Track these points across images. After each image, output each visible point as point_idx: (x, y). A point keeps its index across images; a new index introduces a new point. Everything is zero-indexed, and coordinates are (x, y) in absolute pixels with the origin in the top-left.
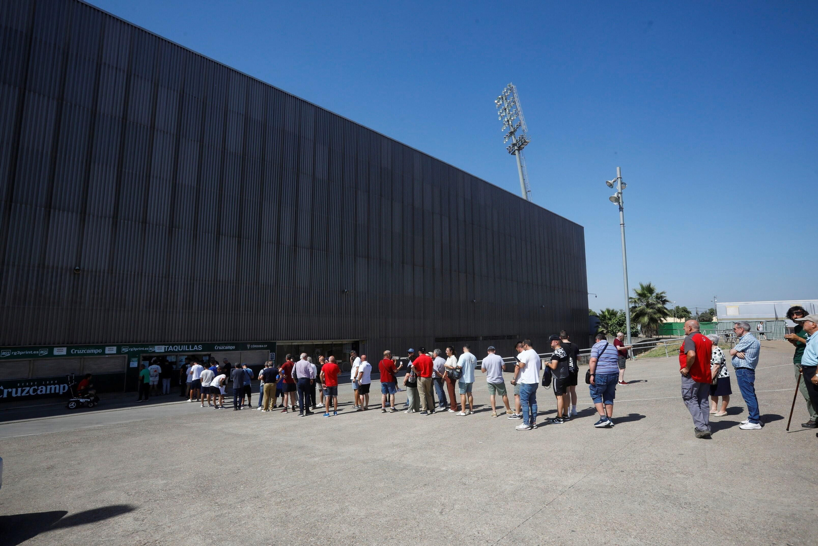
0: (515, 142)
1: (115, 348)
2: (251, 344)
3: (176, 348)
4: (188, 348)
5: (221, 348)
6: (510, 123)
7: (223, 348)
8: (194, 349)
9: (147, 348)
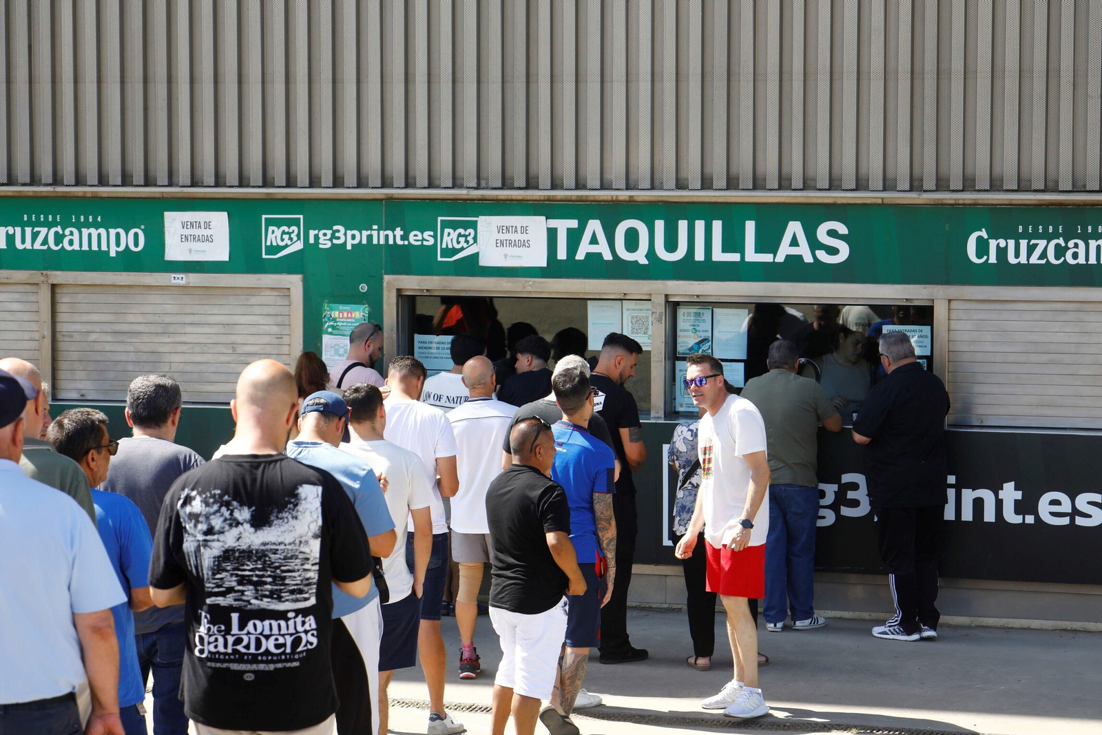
1: (219, 221)
3: (632, 241)
4: (733, 242)
5: (1019, 254)
7: (1044, 251)
8: (784, 250)
9: (426, 234)
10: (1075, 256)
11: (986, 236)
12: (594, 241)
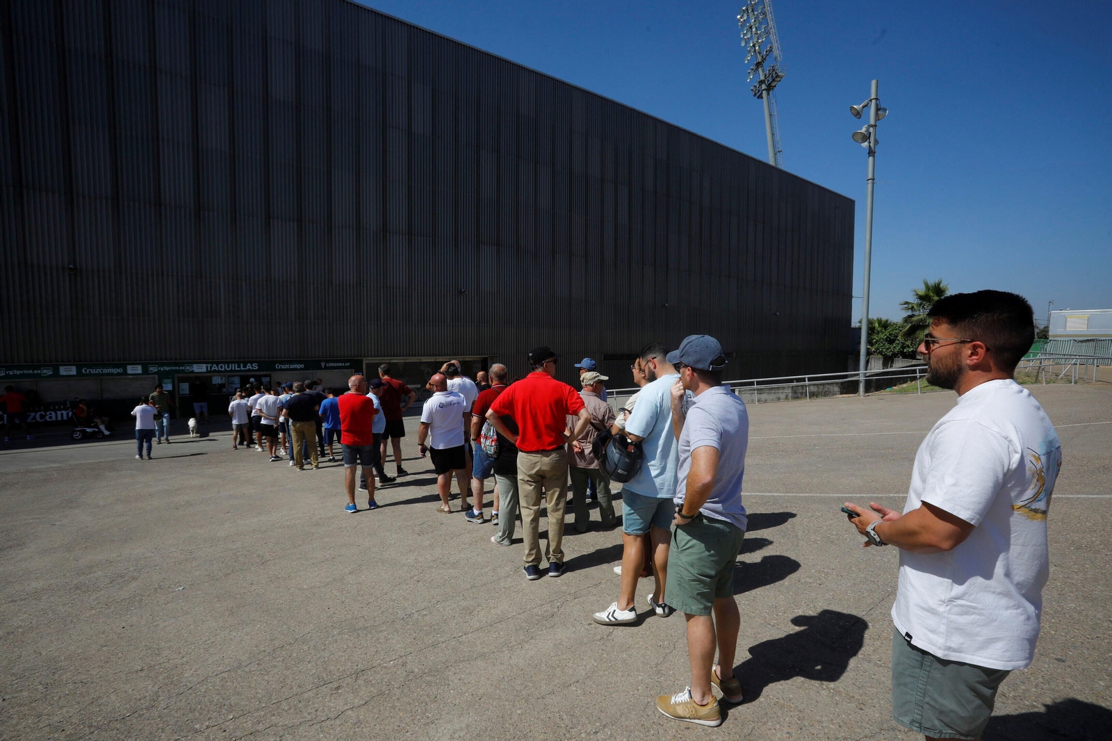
0: (762, 78)
1: (140, 367)
2: (327, 361)
3: (221, 367)
4: (239, 367)
5: (284, 367)
6: (757, 48)
7: (287, 366)
8: (247, 368)
9: (183, 367)
12: (215, 367)
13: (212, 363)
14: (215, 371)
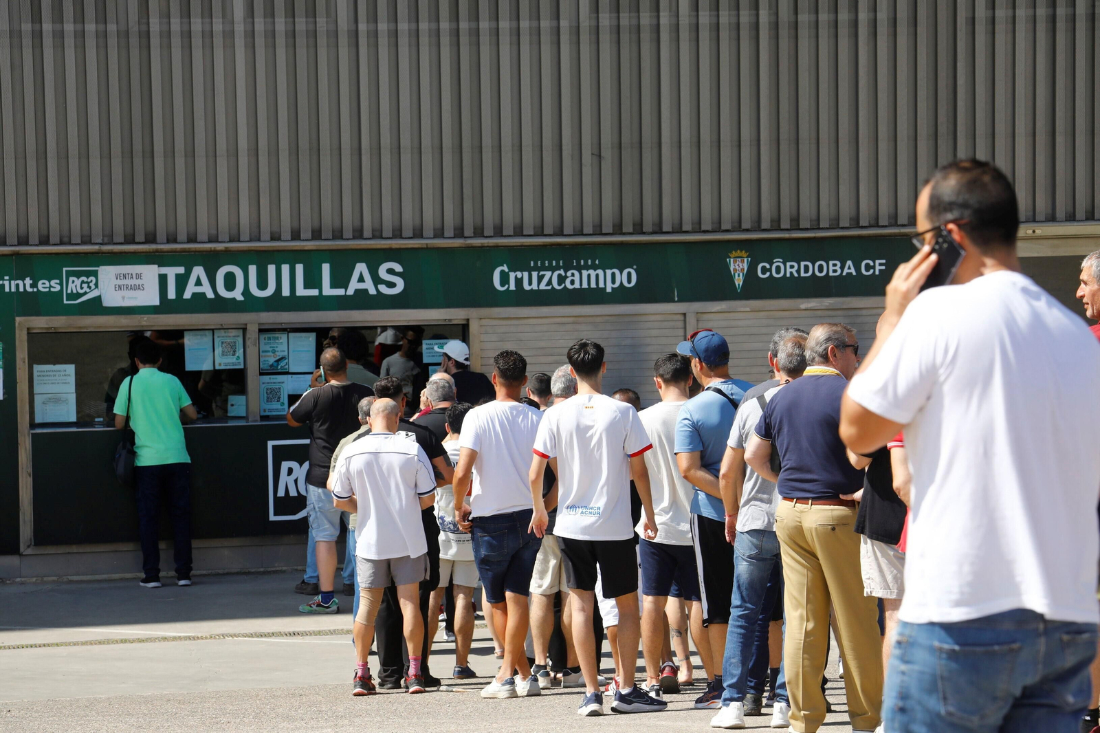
2: (759, 250)
3: (230, 282)
4: (312, 280)
5: (532, 282)
7: (549, 279)
8: (354, 285)
9: (53, 282)
10: (572, 282)
11: (507, 270)
12: (198, 283)
13: (188, 259)
14: (199, 303)
